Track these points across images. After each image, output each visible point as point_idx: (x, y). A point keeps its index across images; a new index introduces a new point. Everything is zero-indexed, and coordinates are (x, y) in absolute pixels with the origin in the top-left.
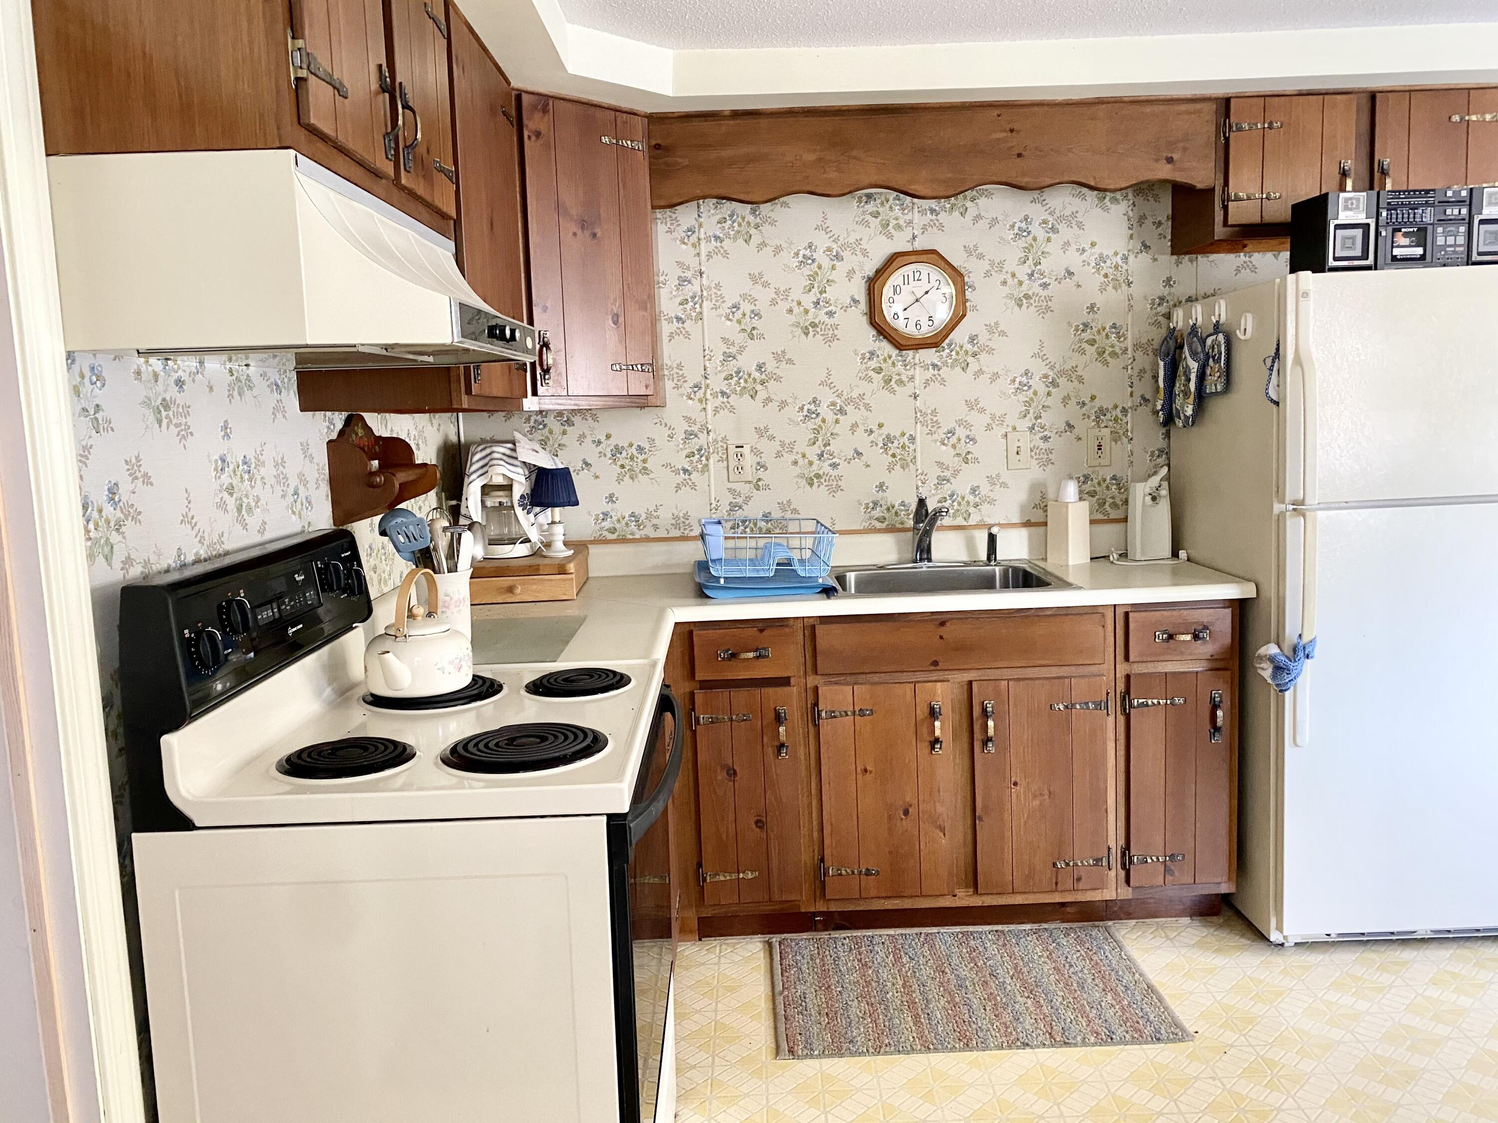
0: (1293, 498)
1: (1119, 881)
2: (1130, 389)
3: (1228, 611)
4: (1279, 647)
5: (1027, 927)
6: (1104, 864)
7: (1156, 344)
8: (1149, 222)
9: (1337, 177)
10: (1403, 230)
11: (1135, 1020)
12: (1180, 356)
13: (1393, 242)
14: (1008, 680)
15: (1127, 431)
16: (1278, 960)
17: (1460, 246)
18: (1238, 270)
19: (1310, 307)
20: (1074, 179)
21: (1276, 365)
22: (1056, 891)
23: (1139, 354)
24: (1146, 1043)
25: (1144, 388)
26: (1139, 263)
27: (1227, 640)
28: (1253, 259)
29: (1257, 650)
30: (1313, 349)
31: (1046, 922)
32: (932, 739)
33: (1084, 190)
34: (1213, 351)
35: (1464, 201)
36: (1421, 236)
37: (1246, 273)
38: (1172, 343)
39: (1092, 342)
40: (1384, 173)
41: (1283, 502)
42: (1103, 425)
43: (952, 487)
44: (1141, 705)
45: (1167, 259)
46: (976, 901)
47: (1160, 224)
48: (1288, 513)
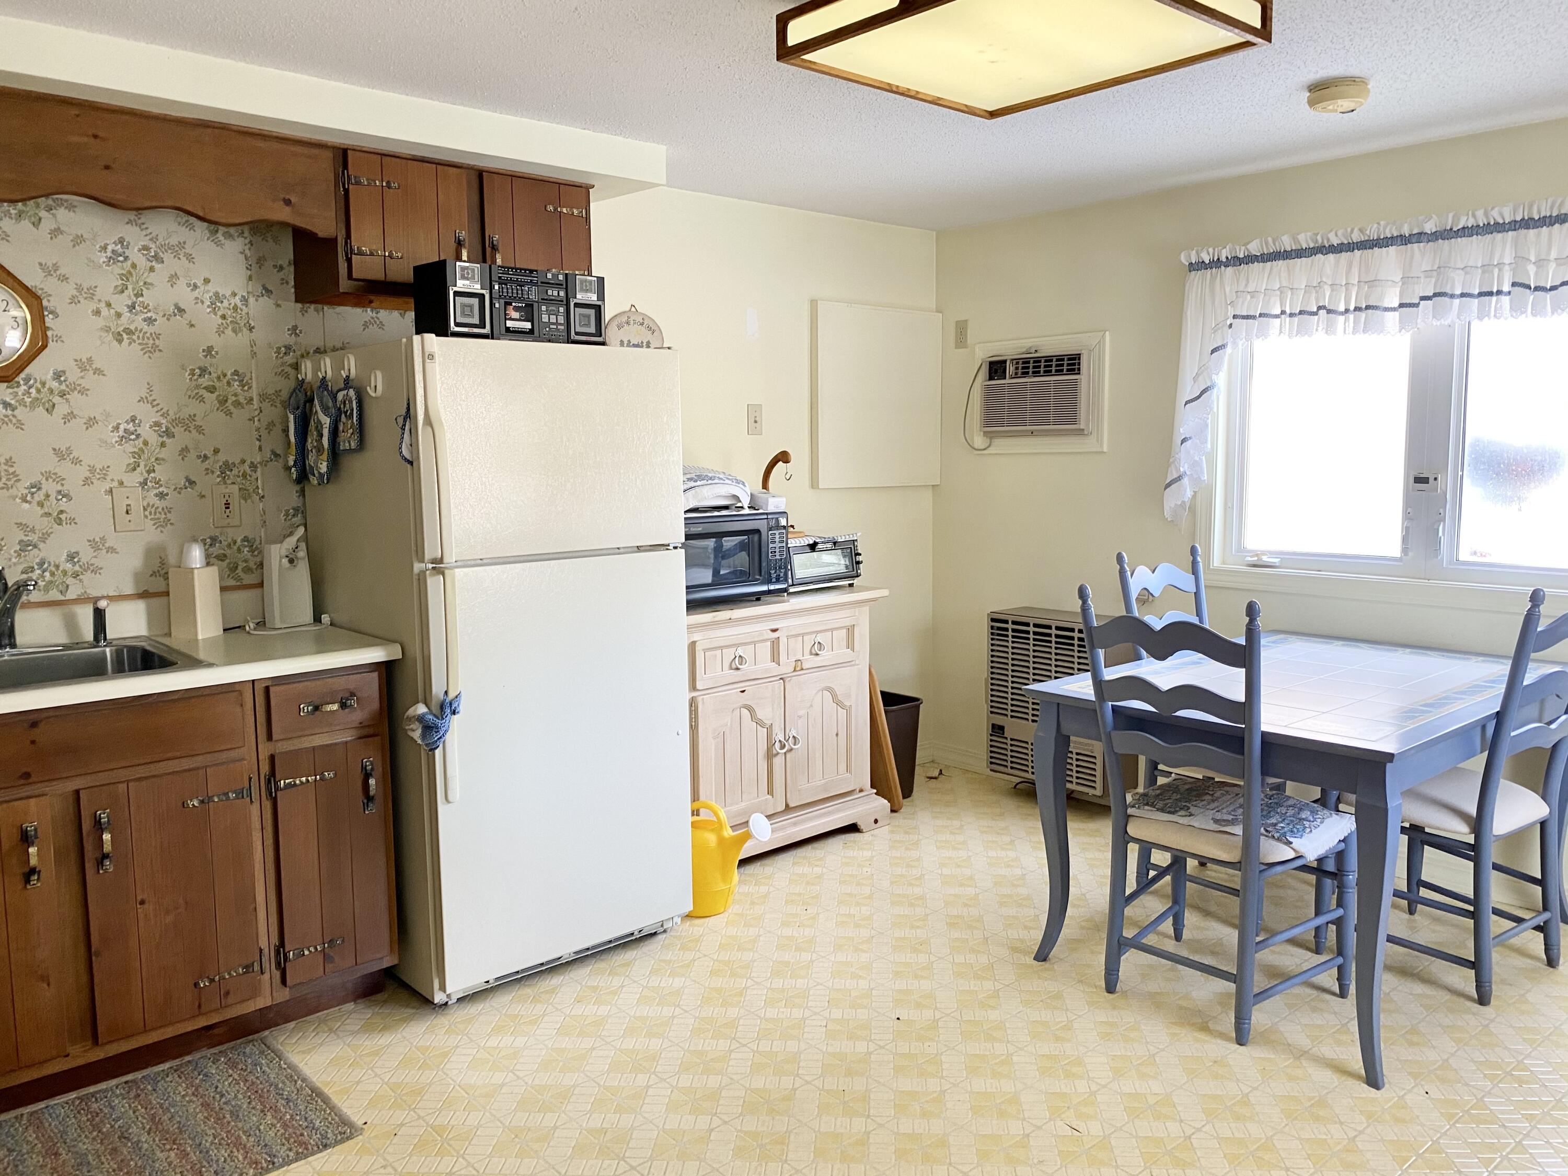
0: (433, 556)
1: (274, 984)
2: (257, 443)
3: (375, 675)
4: (427, 706)
5: (165, 1066)
6: (256, 969)
7: (285, 394)
8: (269, 264)
9: (453, 245)
10: (514, 304)
11: (298, 1133)
12: (311, 410)
13: (506, 314)
14: (128, 781)
15: (257, 488)
16: (442, 1021)
17: (561, 324)
18: (366, 325)
19: (435, 369)
20: (178, 205)
21: (408, 423)
22: (200, 1014)
23: (266, 405)
24: (312, 1154)
25: (274, 442)
26: (259, 308)
27: (375, 705)
28: (379, 315)
29: (408, 709)
30: (442, 411)
31: (189, 1053)
32: (27, 870)
33: (193, 220)
34: (344, 406)
35: (562, 285)
36: (529, 313)
37: (373, 329)
38: (301, 397)
39: (211, 389)
40: (494, 248)
41: (423, 562)
42: (229, 482)
43: (42, 555)
44: (288, 786)
45: (291, 306)
46: (98, 1054)
47: (281, 268)
48: (428, 572)
